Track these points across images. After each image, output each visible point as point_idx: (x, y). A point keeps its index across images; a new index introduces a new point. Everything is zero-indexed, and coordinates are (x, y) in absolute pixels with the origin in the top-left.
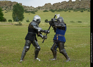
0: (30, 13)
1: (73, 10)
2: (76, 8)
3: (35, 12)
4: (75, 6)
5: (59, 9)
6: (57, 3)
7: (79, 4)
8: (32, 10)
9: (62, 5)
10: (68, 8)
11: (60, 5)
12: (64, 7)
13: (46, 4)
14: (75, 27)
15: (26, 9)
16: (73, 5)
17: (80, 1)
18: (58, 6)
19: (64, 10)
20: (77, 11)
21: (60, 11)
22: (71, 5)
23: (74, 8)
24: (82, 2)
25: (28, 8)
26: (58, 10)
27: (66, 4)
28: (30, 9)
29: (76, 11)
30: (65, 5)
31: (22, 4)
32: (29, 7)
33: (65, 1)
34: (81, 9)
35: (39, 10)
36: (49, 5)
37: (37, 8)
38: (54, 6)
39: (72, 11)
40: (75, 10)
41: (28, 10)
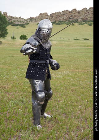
0: (18, 27)
1: (78, 23)
2: (82, 20)
3: (26, 26)
4: (82, 17)
5: (59, 21)
6: (56, 13)
7: (86, 14)
8: (21, 22)
9: (63, 15)
10: (71, 20)
11: (60, 15)
12: (65, 18)
13: (41, 14)
14: (77, 46)
15: (13, 21)
16: (77, 15)
17: (88, 10)
18: (57, 18)
19: (66, 22)
20: (84, 24)
21: (60, 24)
22: (75, 16)
23: (80, 20)
24: (90, 11)
25: (15, 20)
26: (57, 22)
27: (68, 14)
28: (19, 20)
29: (82, 24)
30: (67, 16)
31: (7, 14)
32: (17, 18)
33: (67, 10)
34: (89, 22)
35: (30, 22)
36: (44, 15)
37: (28, 19)
38: (52, 17)
39: (76, 24)
40: (80, 23)
41: (16, 23)
